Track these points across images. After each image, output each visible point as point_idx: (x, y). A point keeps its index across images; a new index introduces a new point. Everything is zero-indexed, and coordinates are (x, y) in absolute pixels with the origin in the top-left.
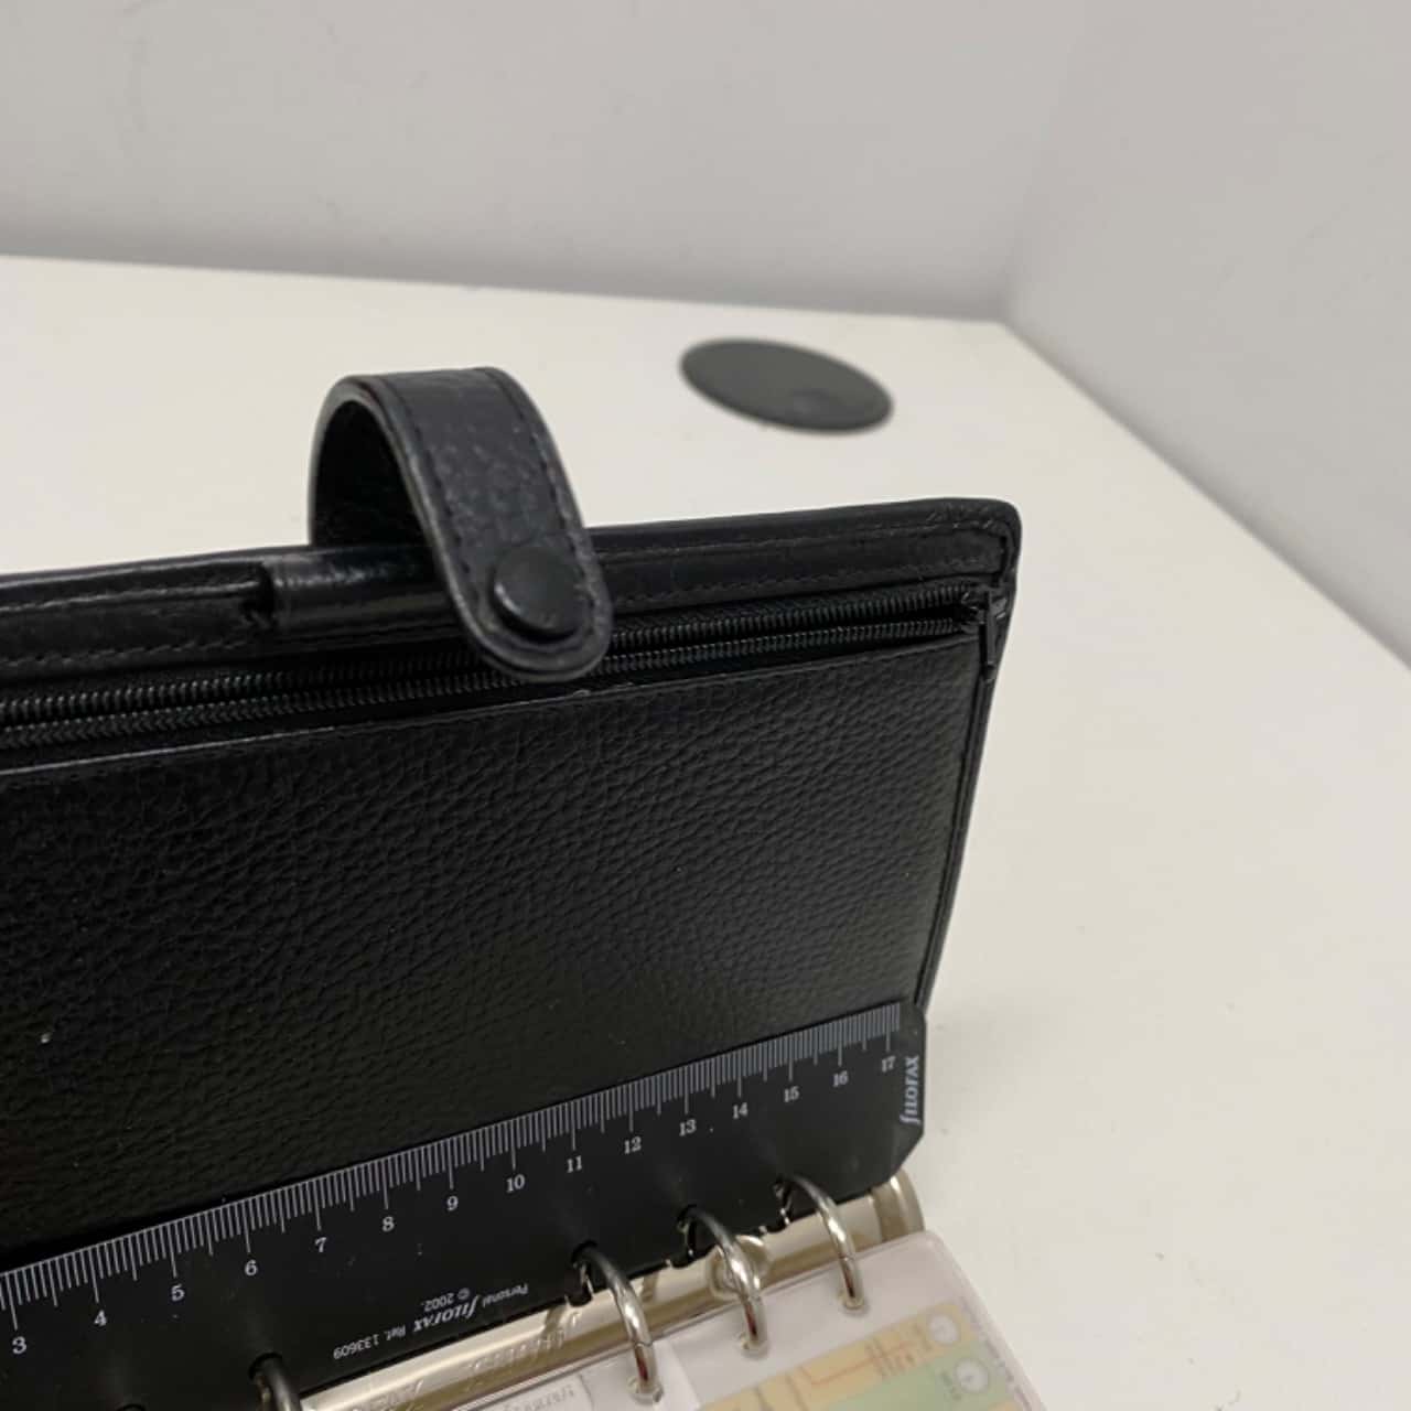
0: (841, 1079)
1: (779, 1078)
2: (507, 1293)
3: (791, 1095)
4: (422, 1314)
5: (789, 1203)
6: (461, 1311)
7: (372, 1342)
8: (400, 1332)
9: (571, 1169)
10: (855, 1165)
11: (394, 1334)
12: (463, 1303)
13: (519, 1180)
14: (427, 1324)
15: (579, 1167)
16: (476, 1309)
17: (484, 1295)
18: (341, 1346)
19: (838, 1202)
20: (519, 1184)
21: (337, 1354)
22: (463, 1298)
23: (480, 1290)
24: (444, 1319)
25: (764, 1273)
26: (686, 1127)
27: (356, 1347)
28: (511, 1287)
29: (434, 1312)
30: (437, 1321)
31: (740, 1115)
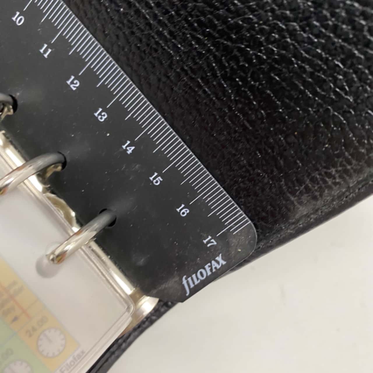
9: (42, 51)
13: (21, 20)
15: (46, 56)
20: (19, 22)
31: (126, 150)
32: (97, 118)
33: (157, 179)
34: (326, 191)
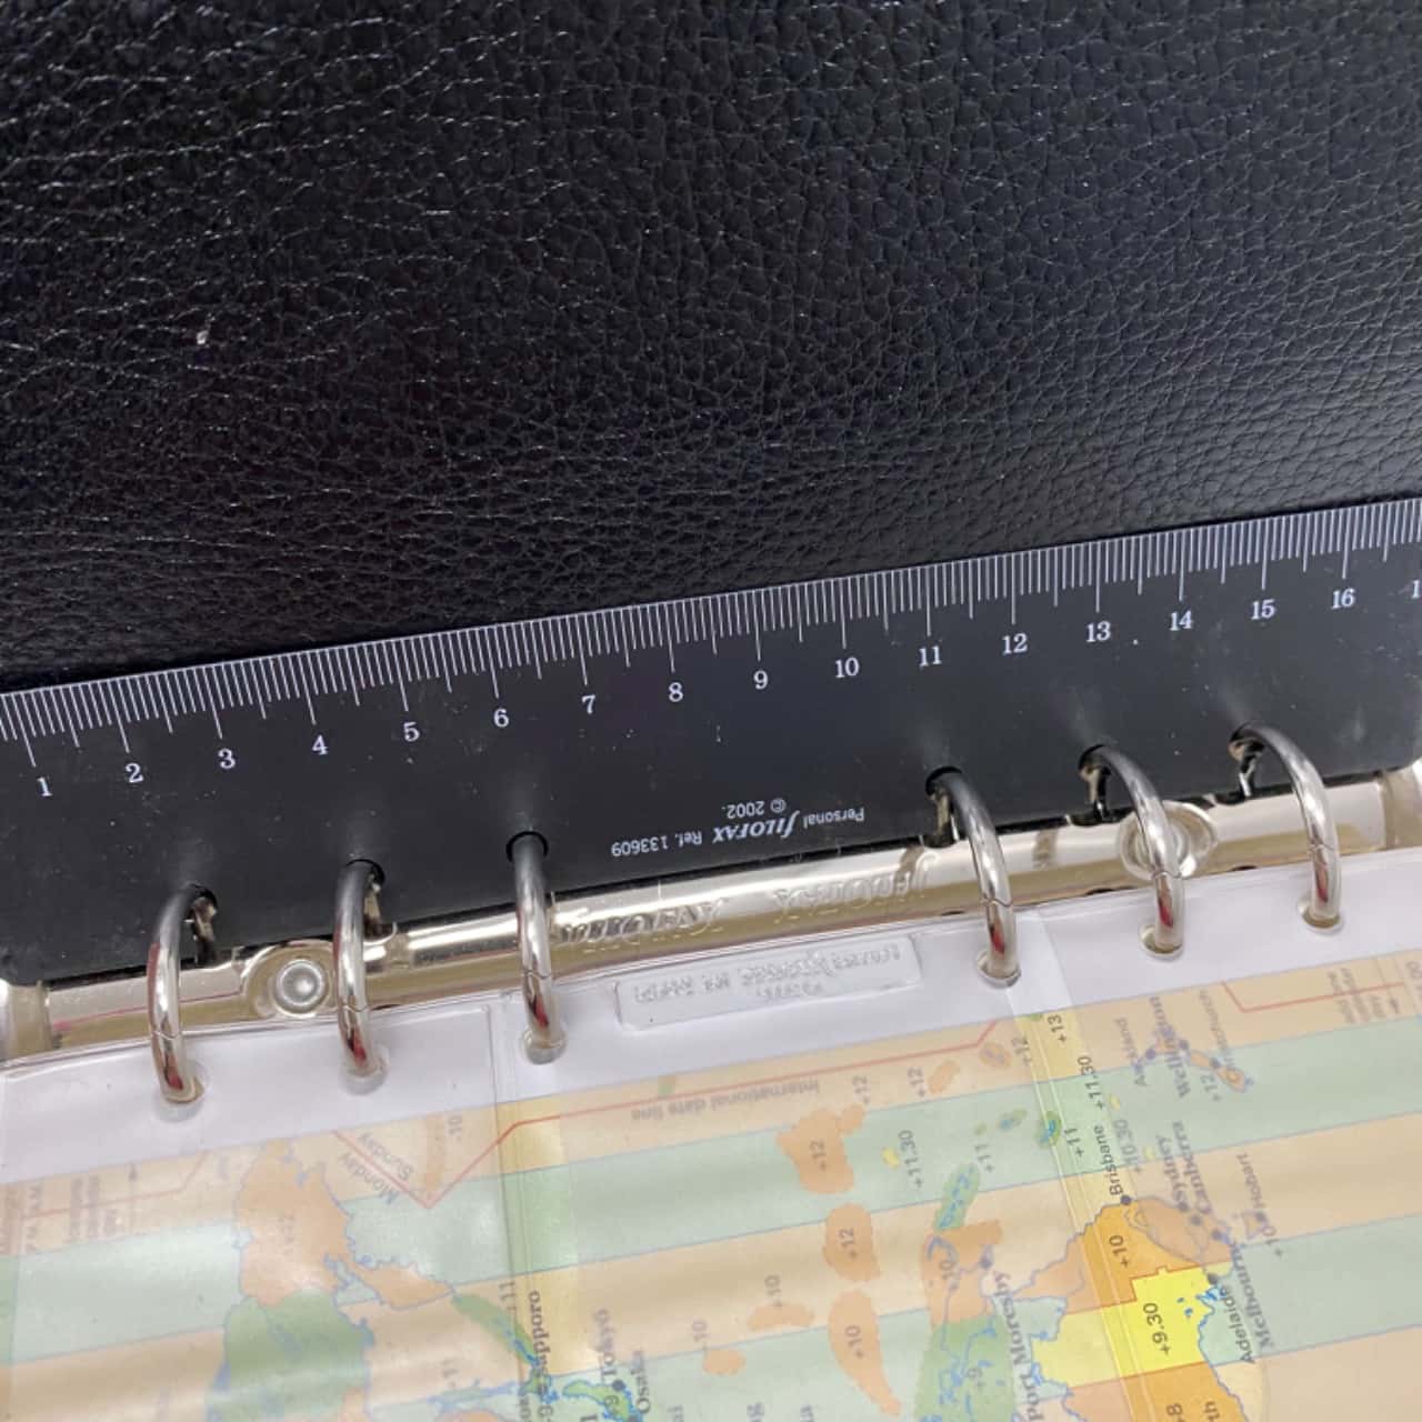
0: (1344, 599)
1: (1244, 581)
2: (836, 816)
3: (1263, 610)
4: (724, 822)
5: (1252, 768)
6: (775, 828)
7: (659, 843)
8: (695, 838)
9: (924, 663)
10: (1358, 731)
11: (688, 839)
12: (777, 817)
13: (852, 663)
14: (730, 836)
15: (937, 662)
16: (794, 826)
17: (807, 813)
18: (620, 841)
19: (1329, 782)
20: (852, 669)
21: (617, 850)
22: (779, 810)
23: (799, 804)
24: (752, 832)
25: (1202, 853)
26: (1097, 631)
27: (639, 846)
28: (843, 809)
29: (741, 822)
30: (743, 834)
31: (1181, 627)
32: (1097, 642)
33: (1264, 607)
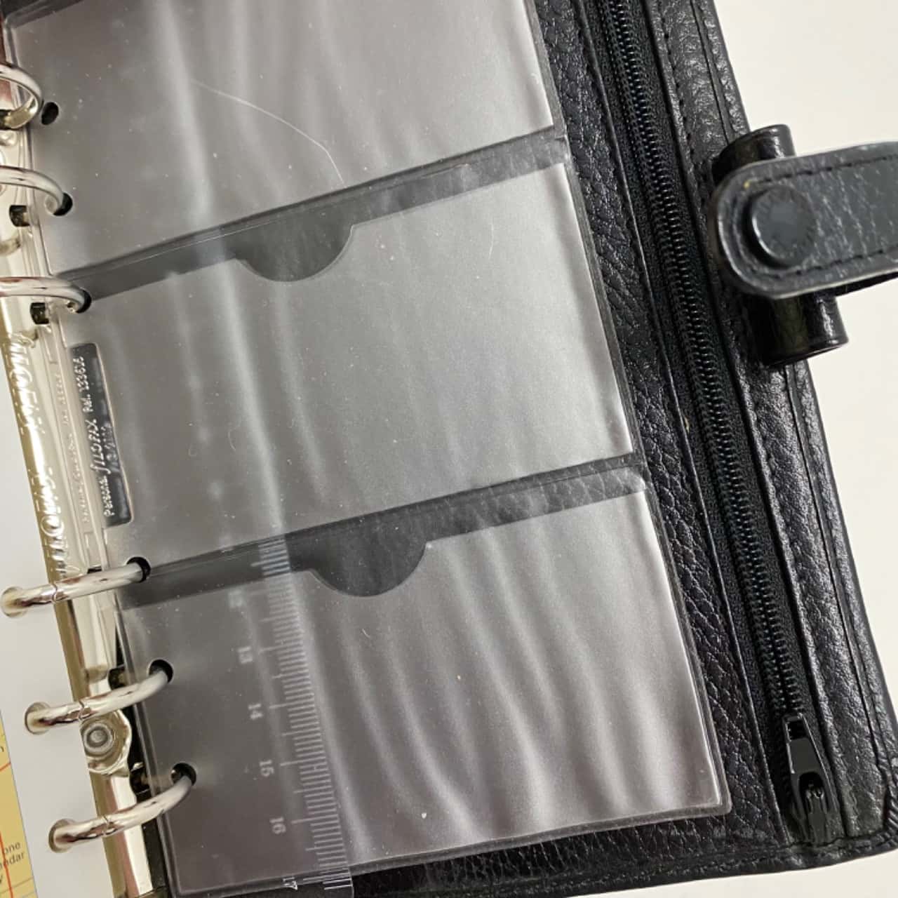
31: (252, 711)
34: (466, 878)
